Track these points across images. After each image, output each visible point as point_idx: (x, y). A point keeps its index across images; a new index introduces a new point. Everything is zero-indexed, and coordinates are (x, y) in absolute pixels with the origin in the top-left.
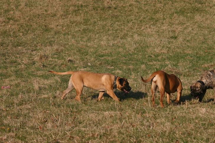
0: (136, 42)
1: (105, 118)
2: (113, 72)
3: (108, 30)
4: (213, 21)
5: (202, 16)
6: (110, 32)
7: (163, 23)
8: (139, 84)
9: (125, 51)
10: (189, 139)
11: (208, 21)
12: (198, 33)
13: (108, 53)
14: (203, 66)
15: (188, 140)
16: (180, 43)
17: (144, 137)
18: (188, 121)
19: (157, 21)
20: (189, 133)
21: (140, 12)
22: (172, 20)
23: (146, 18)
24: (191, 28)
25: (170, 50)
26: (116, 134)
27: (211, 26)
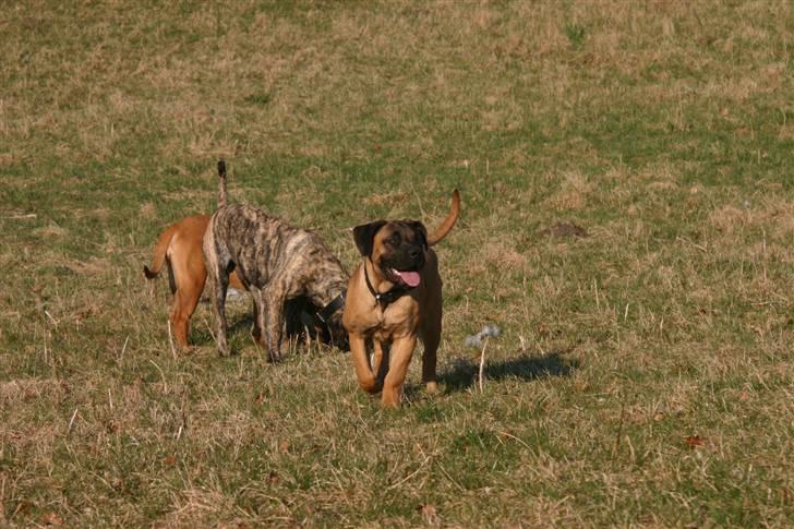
0: (120, 120)
1: (6, 404)
2: (35, 232)
3: (13, 77)
4: (398, 36)
5: (357, 19)
6: (19, 85)
7: (216, 49)
8: (134, 273)
9: (77, 154)
10: (316, 466)
11: (382, 37)
12: (345, 82)
13: (12, 165)
14: (366, 200)
15: (314, 468)
16: (280, 120)
17: (152, 467)
18: (313, 402)
19: (193, 40)
20: (316, 446)
21: (130, 8)
22: (248, 37)
23: (153, 28)
24: (320, 65)
25: (244, 146)
26: (47, 461)
27: (393, 55)
